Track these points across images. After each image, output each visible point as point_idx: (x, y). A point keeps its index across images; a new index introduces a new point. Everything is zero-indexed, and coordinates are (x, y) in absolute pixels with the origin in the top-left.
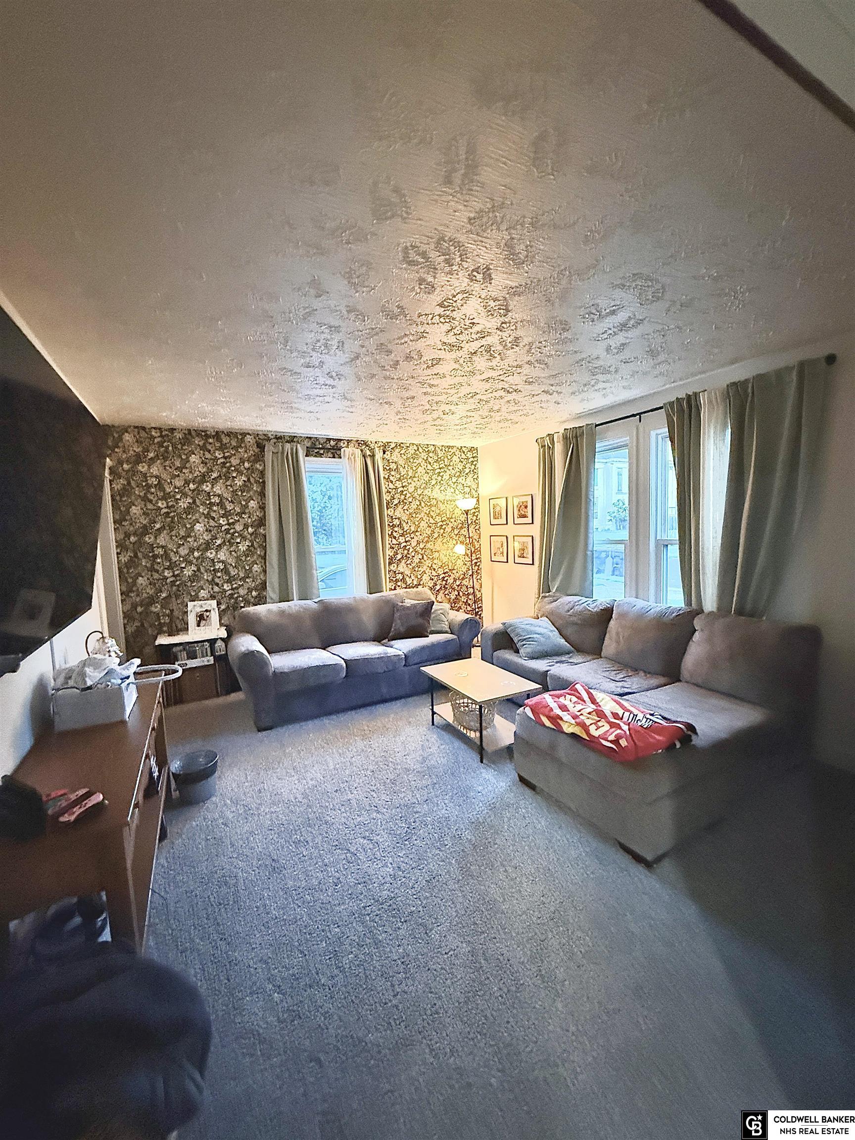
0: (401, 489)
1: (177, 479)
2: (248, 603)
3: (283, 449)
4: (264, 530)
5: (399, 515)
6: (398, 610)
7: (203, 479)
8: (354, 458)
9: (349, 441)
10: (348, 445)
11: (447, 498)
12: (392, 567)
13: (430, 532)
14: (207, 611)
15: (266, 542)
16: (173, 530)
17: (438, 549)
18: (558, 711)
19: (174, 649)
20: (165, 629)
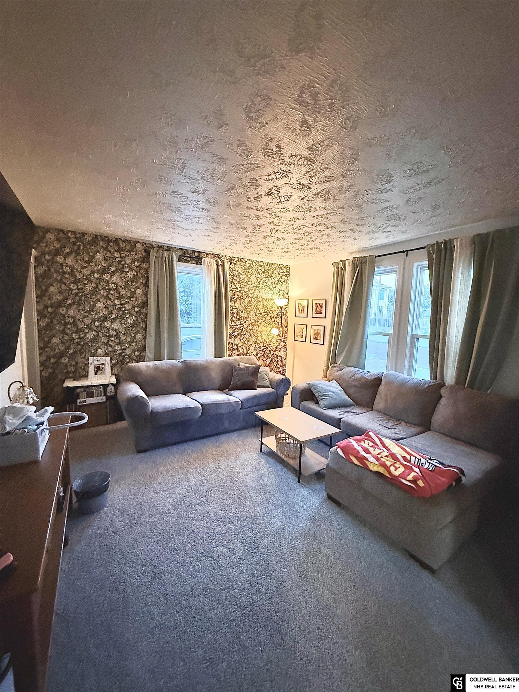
0: (240, 289)
1: (85, 270)
2: (132, 360)
3: (163, 254)
4: (146, 310)
5: (237, 306)
6: (236, 370)
7: (104, 271)
8: (211, 265)
9: (207, 254)
10: (207, 256)
11: (269, 297)
12: (230, 341)
13: (256, 319)
14: (102, 364)
15: (147, 319)
16: (81, 305)
17: (261, 330)
18: (363, 454)
19: (78, 390)
20: (71, 375)
